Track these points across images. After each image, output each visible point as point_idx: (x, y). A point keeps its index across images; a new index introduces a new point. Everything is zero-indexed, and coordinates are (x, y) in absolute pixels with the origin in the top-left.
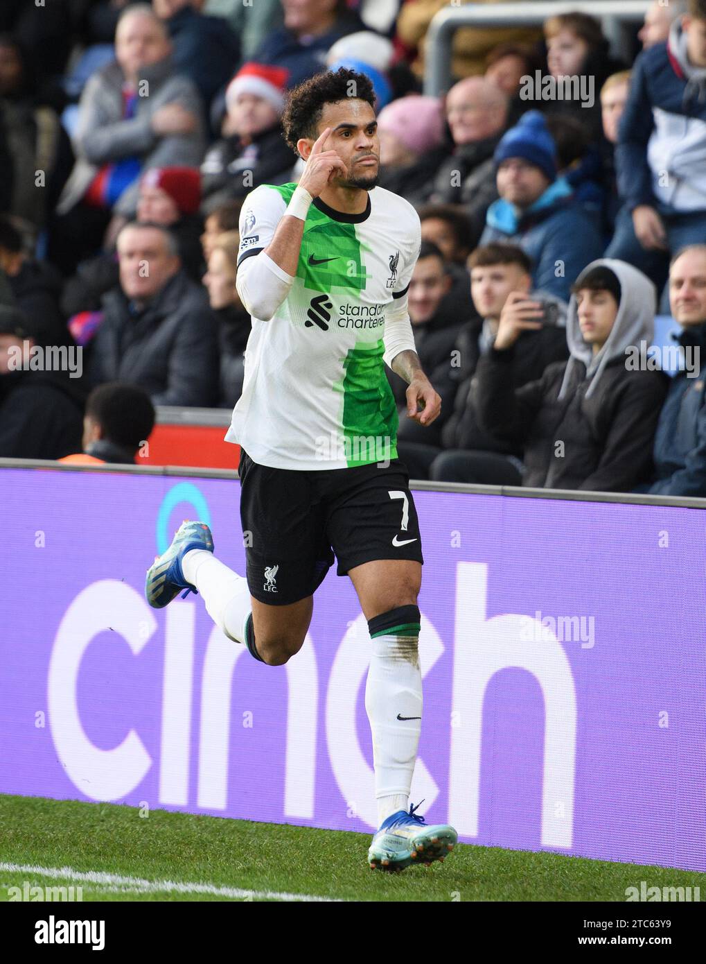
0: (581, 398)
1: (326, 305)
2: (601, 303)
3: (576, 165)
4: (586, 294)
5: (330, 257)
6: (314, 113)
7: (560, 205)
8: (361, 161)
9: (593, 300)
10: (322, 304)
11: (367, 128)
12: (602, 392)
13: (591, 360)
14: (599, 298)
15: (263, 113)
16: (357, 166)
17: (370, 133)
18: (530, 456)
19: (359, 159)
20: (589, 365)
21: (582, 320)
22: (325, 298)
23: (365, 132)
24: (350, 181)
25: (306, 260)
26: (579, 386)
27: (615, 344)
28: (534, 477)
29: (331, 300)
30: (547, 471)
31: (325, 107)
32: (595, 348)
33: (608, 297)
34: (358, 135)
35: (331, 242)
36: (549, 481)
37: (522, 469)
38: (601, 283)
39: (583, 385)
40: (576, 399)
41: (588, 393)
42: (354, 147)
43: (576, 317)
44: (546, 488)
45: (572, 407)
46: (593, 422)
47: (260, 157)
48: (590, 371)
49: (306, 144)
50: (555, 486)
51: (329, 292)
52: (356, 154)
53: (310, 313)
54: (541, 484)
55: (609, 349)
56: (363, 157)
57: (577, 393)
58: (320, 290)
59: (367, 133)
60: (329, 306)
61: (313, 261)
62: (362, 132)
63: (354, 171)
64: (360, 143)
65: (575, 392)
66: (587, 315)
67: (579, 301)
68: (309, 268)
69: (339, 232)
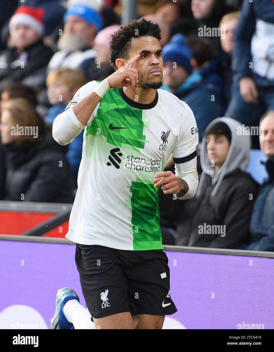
0: (209, 196)
1: (118, 154)
2: (220, 142)
3: (206, 65)
4: (212, 138)
5: (123, 126)
6: (126, 44)
7: (195, 87)
8: (152, 73)
9: (216, 141)
10: (116, 153)
11: (156, 53)
12: (221, 193)
13: (215, 175)
14: (219, 139)
15: (30, 36)
16: (150, 76)
17: (158, 56)
18: (180, 228)
19: (152, 71)
20: (214, 177)
21: (210, 152)
22: (118, 150)
23: (155, 55)
24: (146, 85)
25: (108, 126)
26: (208, 189)
27: (228, 165)
28: (183, 240)
29: (122, 151)
30: (189, 237)
31: (132, 40)
32: (217, 168)
33: (224, 139)
34: (151, 57)
35: (125, 119)
36: (191, 242)
37: (176, 236)
38: (220, 131)
39: (210, 188)
40: (206, 197)
41: (213, 193)
42: (149, 64)
43: (206, 150)
44: (189, 246)
45: (204, 201)
46: (216, 210)
47: (29, 59)
48: (214, 181)
49: (120, 61)
50: (195, 245)
51: (121, 147)
52: (150, 68)
53: (110, 158)
54: (186, 244)
55: (225, 168)
56: (154, 70)
57: (207, 193)
58: (116, 145)
59: (156, 55)
60: (121, 154)
61: (111, 127)
62: (153, 55)
63: (148, 78)
64: (152, 61)
65: (206, 192)
66: (213, 149)
67: (207, 141)
68: (110, 131)
69: (131, 114)
